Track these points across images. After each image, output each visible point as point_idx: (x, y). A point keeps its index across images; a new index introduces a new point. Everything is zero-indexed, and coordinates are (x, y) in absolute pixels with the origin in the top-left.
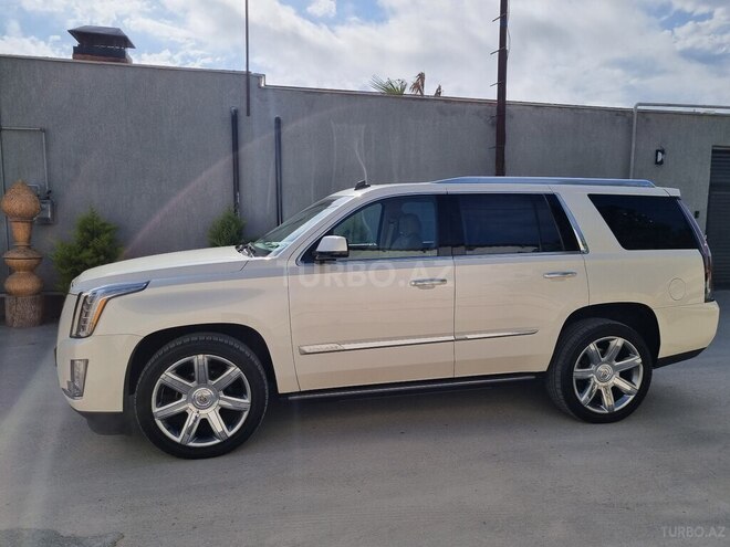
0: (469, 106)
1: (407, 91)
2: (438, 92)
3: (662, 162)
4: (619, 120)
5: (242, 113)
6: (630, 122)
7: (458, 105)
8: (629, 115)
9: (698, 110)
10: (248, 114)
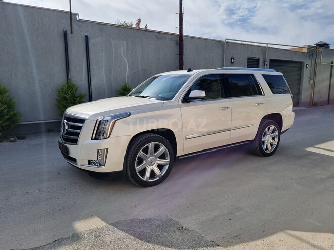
0: (168, 36)
1: (134, 26)
2: (146, 27)
3: (233, 63)
4: (220, 45)
5: (69, 32)
6: (223, 46)
7: (163, 35)
8: (222, 43)
9: (243, 43)
10: (72, 33)
